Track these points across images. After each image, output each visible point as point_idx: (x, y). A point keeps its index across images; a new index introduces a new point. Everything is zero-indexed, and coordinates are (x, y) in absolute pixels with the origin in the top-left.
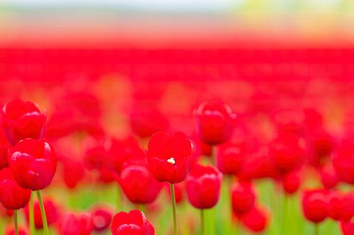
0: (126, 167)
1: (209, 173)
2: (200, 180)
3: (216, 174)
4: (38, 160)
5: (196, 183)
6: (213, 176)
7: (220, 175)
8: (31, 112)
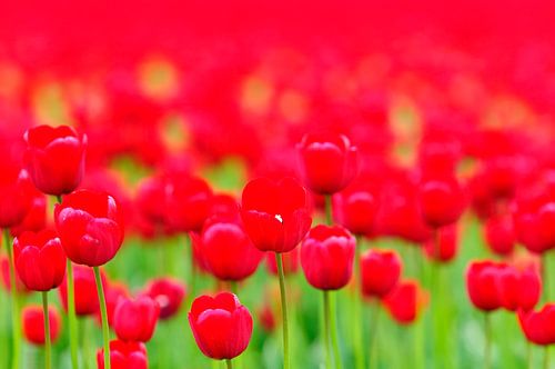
0: (210, 225)
1: (338, 236)
2: (324, 244)
3: (348, 238)
4: (98, 220)
5: (319, 249)
6: (342, 240)
7: (354, 239)
8: (64, 137)
